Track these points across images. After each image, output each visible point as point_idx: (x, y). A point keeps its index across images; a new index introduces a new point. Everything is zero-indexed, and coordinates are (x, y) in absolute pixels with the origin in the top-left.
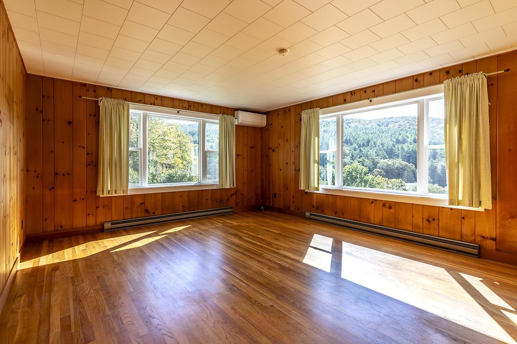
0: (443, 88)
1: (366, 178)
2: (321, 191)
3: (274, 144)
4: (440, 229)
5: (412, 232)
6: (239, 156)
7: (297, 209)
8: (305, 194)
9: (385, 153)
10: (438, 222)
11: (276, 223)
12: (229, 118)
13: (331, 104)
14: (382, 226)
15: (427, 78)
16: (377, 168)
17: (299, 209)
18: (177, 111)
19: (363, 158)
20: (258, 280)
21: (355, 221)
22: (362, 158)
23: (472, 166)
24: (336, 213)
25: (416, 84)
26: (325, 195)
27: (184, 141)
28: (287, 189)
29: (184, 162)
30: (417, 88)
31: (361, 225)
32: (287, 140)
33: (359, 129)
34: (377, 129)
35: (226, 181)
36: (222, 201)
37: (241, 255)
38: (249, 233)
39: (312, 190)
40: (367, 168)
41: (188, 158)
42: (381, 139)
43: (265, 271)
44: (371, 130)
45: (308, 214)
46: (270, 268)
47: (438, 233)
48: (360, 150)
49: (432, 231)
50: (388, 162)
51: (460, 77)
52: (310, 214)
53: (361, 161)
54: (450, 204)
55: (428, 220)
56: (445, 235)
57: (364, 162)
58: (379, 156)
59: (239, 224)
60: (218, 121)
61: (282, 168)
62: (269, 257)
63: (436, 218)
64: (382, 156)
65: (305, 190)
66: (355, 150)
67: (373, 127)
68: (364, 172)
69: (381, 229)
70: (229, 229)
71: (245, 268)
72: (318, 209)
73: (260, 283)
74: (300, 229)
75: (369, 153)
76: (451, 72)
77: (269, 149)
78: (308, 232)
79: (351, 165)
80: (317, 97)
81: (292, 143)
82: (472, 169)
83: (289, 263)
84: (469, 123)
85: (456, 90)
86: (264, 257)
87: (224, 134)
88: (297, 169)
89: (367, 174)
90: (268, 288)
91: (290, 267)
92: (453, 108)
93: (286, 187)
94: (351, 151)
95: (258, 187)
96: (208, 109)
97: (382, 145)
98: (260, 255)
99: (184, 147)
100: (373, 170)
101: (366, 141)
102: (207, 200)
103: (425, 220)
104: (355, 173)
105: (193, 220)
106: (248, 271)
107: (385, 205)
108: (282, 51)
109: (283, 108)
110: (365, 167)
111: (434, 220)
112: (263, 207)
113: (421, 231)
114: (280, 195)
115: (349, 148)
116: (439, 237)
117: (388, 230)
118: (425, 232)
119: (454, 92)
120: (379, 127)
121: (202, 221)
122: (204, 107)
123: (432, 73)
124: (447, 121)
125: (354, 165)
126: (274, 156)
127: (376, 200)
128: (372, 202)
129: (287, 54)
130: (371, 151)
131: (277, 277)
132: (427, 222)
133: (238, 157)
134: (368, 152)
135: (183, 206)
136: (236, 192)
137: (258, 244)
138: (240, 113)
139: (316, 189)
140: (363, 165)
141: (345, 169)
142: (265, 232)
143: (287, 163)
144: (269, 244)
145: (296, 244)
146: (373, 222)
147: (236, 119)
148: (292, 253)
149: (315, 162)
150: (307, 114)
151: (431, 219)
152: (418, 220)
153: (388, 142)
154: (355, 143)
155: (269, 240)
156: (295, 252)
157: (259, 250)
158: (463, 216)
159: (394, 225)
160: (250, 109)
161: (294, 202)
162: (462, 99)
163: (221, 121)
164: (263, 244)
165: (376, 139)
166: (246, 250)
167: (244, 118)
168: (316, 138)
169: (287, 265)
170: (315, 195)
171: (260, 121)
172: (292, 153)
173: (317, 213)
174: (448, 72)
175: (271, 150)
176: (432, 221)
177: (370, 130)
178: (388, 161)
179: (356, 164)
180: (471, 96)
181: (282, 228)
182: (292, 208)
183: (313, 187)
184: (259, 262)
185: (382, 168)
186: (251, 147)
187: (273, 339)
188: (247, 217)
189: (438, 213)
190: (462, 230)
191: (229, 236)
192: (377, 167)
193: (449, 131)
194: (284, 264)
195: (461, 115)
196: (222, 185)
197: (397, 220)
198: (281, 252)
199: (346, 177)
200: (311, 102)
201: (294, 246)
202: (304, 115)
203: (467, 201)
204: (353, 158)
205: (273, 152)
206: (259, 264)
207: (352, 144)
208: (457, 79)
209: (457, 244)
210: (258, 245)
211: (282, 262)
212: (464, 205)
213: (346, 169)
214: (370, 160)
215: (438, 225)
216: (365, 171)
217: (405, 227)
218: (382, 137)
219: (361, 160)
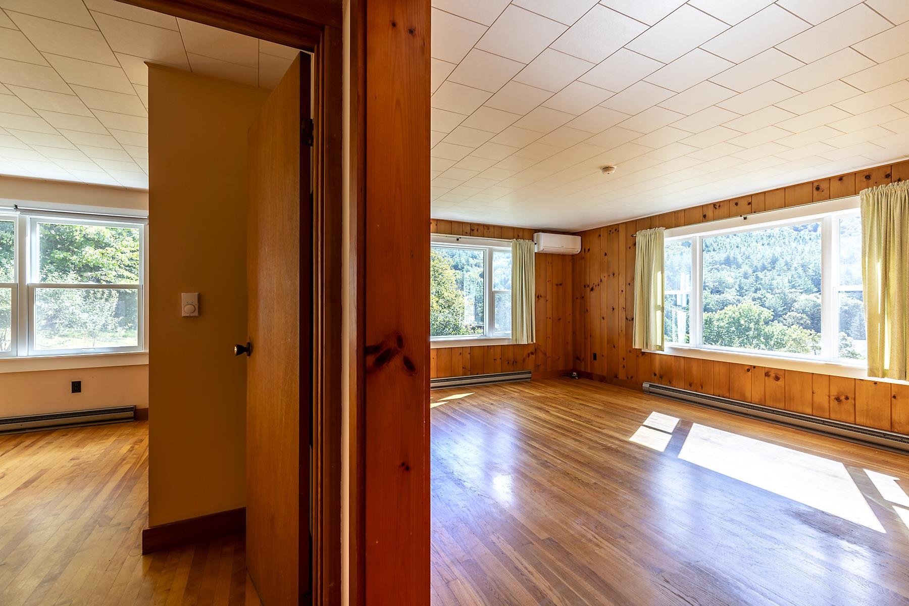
0: (860, 201)
1: (768, 329)
2: (667, 351)
3: (593, 279)
4: (856, 413)
5: (812, 415)
6: (540, 297)
7: (629, 378)
8: (643, 355)
9: (810, 282)
10: (853, 402)
11: (596, 396)
12: (526, 243)
13: (682, 221)
14: (765, 406)
15: (835, 185)
16: (793, 311)
17: (632, 377)
18: (456, 239)
19: (763, 291)
20: (577, 458)
21: (721, 397)
22: (760, 292)
23: (905, 318)
24: (690, 385)
25: (818, 194)
26: (673, 358)
27: (440, 267)
28: (614, 347)
29: (441, 301)
30: (819, 200)
31: (731, 403)
32: (614, 274)
33: (753, 237)
34: (793, 237)
35: (521, 334)
36: (516, 362)
37: (551, 431)
38: (558, 406)
39: (653, 349)
40: (770, 311)
41: (446, 294)
42: (802, 256)
43: (585, 450)
44: (781, 238)
45: (646, 385)
46: (591, 448)
47: (853, 419)
48: (757, 277)
49: (843, 414)
50: (815, 299)
51: (886, 186)
52: (650, 385)
53: (759, 298)
54: (869, 375)
55: (838, 399)
56: (865, 422)
57: (765, 299)
58: (796, 289)
59: (543, 395)
60: (510, 249)
61: (605, 316)
62: (589, 436)
63: (851, 396)
64: (804, 288)
65: (641, 349)
66: (746, 277)
67: (785, 233)
68: (763, 318)
69: (762, 410)
70: (530, 400)
71: (559, 445)
72: (662, 379)
73: (580, 462)
74: (635, 406)
75: (774, 282)
76: (873, 176)
77: (585, 286)
78: (646, 410)
79: (737, 305)
80: (661, 212)
81: (622, 279)
82: (904, 324)
83: (616, 444)
84: (900, 255)
85: (880, 205)
86: (582, 436)
87: (519, 265)
88: (629, 318)
89: (770, 322)
90: (589, 467)
91: (618, 449)
92: (875, 231)
93: (612, 345)
94: (739, 280)
95: (567, 343)
96: (497, 232)
97: (802, 266)
98: (576, 433)
99: (440, 276)
100: (783, 315)
101: (769, 261)
102: (494, 360)
103: (832, 398)
104: (746, 319)
105: (477, 388)
106: (562, 448)
107: (770, 374)
108: (607, 169)
109: (607, 226)
110: (768, 308)
111: (847, 398)
112: (575, 373)
113: (827, 415)
114: (603, 356)
115: (733, 274)
116: (855, 424)
117: (773, 412)
118: (833, 416)
119: (876, 208)
120: (797, 232)
121: (490, 389)
122: (491, 229)
123: (843, 178)
124: (865, 251)
125: (744, 304)
126: (593, 297)
127: (754, 367)
128: (748, 370)
129: (613, 172)
130: (778, 279)
131: (601, 457)
132: (836, 402)
133: (539, 299)
134: (772, 280)
135: (463, 368)
136: (535, 350)
137: (573, 420)
138: (542, 235)
139: (659, 348)
140: (763, 305)
141: (725, 313)
142: (582, 406)
143: (613, 309)
144: (588, 421)
145: (627, 424)
146: (749, 400)
147: (536, 244)
148: (620, 433)
149: (657, 308)
150: (645, 236)
151: (843, 398)
152: (822, 398)
153: (816, 261)
154: (746, 264)
155: (588, 417)
156: (624, 433)
157: (575, 428)
158: (893, 394)
159: (783, 404)
160: (557, 229)
161: (624, 367)
162: (888, 219)
163: (515, 248)
164: (580, 421)
165: (790, 256)
166: (557, 427)
167: (548, 243)
168: (659, 274)
169: (614, 446)
170: (658, 357)
171: (571, 245)
172: (622, 294)
173: (661, 384)
174: (868, 177)
175: (588, 289)
176: (844, 400)
177: (778, 238)
178: (816, 297)
179: (747, 303)
180: (903, 215)
181: (605, 403)
182: (622, 375)
183: (654, 345)
184: (576, 440)
185: (804, 312)
186: (557, 285)
187: (598, 509)
188: (553, 386)
189: (853, 388)
190: (893, 415)
191: (531, 408)
192: (792, 308)
193: (868, 266)
194: (609, 445)
195: (887, 243)
196: (516, 339)
197: (788, 398)
198: (605, 431)
199: (726, 327)
200: (650, 218)
201: (624, 426)
202: (641, 238)
203: (896, 371)
204: (741, 292)
205: (591, 292)
206: (577, 443)
207: (739, 266)
208: (882, 188)
209: (885, 436)
210: (572, 422)
211: (607, 443)
212: (892, 377)
213: (727, 312)
214: (778, 295)
215: (853, 407)
216: (767, 317)
217: (800, 409)
218: (803, 252)
219: (758, 295)
